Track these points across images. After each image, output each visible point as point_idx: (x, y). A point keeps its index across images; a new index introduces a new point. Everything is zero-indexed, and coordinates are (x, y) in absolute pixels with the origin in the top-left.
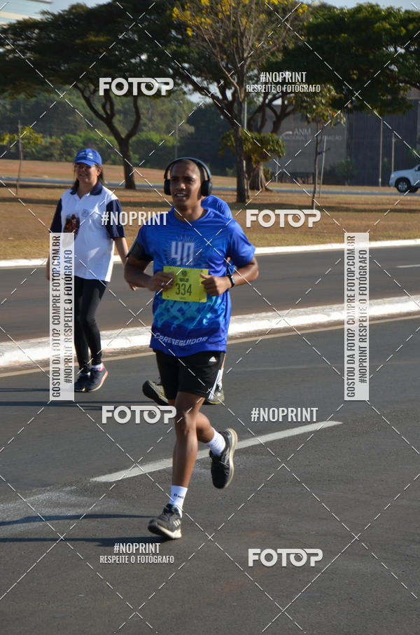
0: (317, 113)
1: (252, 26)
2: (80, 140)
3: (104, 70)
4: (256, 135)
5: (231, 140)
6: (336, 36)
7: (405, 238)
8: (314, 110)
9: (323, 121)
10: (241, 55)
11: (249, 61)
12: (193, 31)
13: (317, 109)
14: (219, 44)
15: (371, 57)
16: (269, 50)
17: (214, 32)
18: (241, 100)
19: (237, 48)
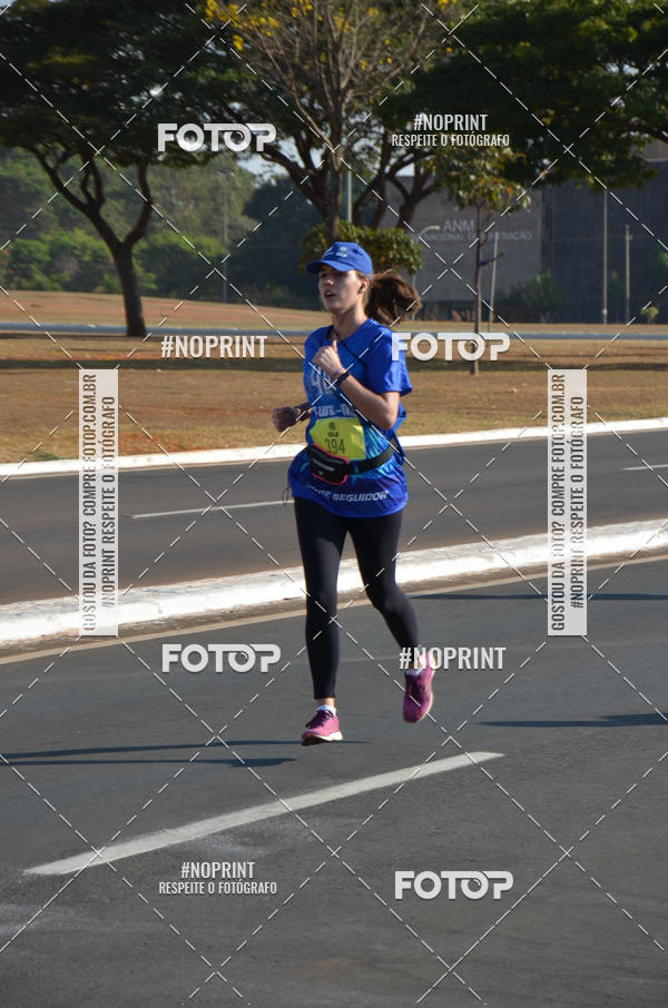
0: (478, 190)
1: (354, 30)
2: (45, 248)
3: (82, 118)
4: (366, 232)
5: (320, 243)
6: (510, 47)
7: (641, 417)
8: (472, 183)
9: (488, 203)
10: (335, 85)
11: (350, 94)
12: (246, 41)
13: (476, 182)
14: (293, 66)
15: (575, 83)
16: (387, 74)
17: (285, 43)
18: (337, 168)
19: (328, 72)
